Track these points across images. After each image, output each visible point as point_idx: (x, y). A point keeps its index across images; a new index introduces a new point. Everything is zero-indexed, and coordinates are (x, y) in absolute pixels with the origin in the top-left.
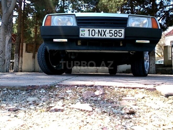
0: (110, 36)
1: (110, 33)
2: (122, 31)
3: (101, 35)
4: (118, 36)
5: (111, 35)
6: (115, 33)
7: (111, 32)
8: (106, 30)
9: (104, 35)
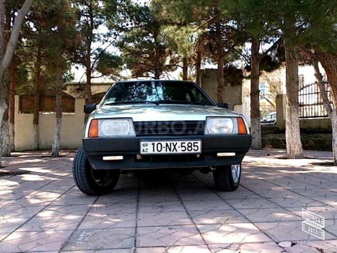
0: (182, 150)
1: (182, 147)
2: (197, 143)
3: (170, 150)
4: (193, 150)
5: (184, 149)
6: (189, 147)
7: (183, 145)
8: (176, 143)
9: (175, 150)
